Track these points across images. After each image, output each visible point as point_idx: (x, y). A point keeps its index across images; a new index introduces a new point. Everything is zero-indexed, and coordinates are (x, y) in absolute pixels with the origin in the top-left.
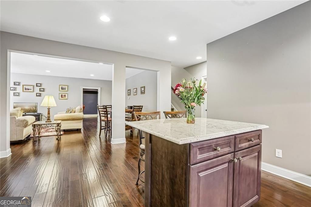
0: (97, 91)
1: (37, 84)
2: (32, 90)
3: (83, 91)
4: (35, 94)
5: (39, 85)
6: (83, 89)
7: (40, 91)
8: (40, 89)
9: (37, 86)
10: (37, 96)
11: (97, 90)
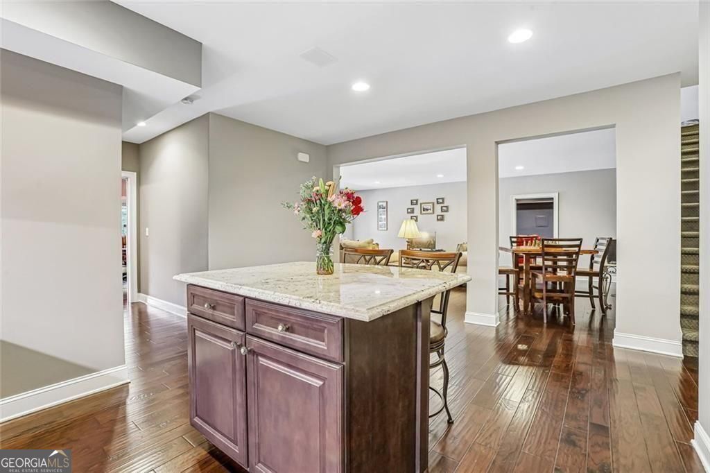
0: (551, 201)
1: (437, 199)
2: (431, 212)
3: (517, 204)
4: (435, 215)
5: (441, 201)
6: (517, 200)
7: (442, 211)
8: (442, 207)
9: (438, 203)
10: (438, 220)
11: (552, 199)
